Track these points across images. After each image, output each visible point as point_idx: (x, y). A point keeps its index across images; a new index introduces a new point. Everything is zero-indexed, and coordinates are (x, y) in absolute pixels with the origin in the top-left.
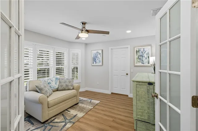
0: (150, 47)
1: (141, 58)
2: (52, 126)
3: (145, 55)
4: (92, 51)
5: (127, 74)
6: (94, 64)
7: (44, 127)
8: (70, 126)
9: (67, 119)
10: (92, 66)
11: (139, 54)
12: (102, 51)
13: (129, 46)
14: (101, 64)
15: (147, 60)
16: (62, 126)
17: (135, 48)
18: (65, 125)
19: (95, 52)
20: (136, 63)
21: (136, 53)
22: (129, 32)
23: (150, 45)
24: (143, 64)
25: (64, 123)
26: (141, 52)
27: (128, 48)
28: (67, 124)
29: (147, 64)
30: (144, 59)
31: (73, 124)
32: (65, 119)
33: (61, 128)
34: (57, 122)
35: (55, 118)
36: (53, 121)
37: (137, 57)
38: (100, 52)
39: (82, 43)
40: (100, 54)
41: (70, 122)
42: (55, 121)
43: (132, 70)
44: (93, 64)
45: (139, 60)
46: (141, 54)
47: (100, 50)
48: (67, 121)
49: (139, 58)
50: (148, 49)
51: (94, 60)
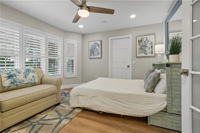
0: (153, 36)
1: (144, 48)
2: (43, 124)
3: (148, 45)
4: (89, 42)
5: (128, 66)
6: (92, 57)
7: (32, 126)
8: (66, 123)
9: (62, 115)
10: (90, 58)
11: (141, 44)
12: (101, 41)
13: (131, 36)
14: (100, 56)
15: (150, 50)
16: (56, 124)
17: (138, 38)
18: (60, 122)
19: (93, 44)
20: (139, 54)
21: (139, 43)
22: (133, 16)
23: (154, 34)
24: (146, 55)
25: (58, 120)
26: (143, 42)
27: (129, 38)
28: (62, 121)
29: (150, 55)
30: (147, 49)
31: (71, 120)
32: (60, 115)
33: (54, 126)
34: (49, 120)
35: (46, 116)
36: (44, 119)
37: (139, 47)
38: (99, 43)
39: (79, 33)
40: (98, 45)
41: (66, 118)
42: (45, 119)
43: (134, 62)
44: (90, 57)
45: (141, 51)
46: (144, 44)
47: (99, 41)
48: (62, 117)
49: (142, 48)
50: (151, 38)
51: (92, 52)
